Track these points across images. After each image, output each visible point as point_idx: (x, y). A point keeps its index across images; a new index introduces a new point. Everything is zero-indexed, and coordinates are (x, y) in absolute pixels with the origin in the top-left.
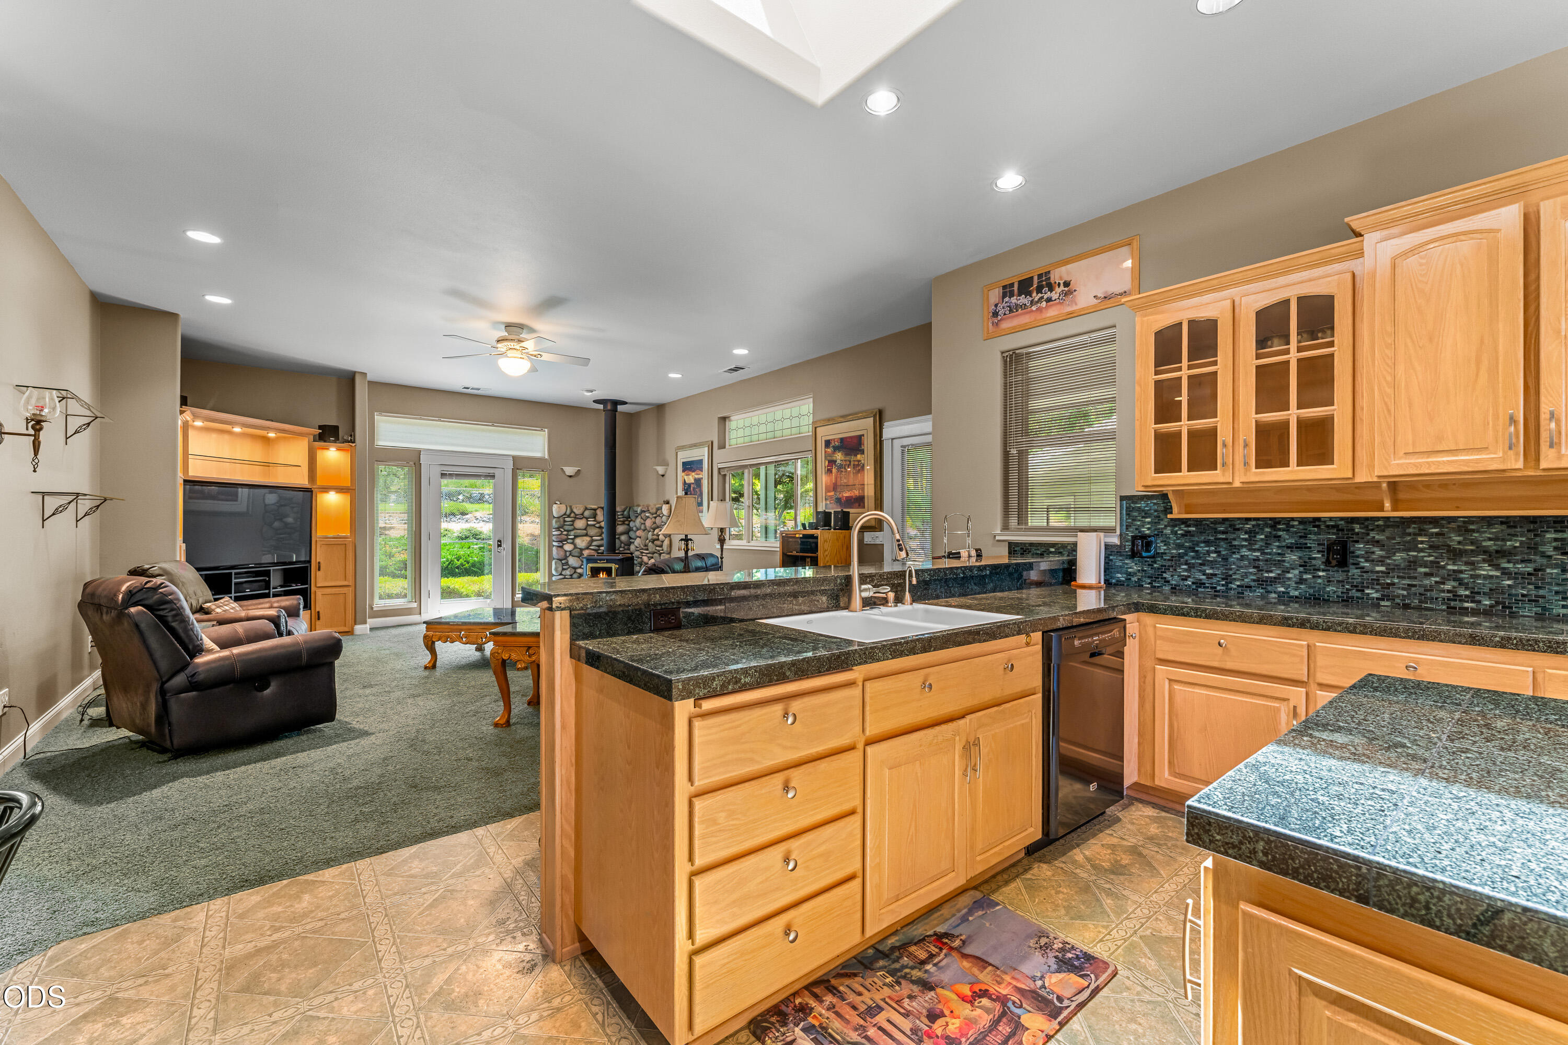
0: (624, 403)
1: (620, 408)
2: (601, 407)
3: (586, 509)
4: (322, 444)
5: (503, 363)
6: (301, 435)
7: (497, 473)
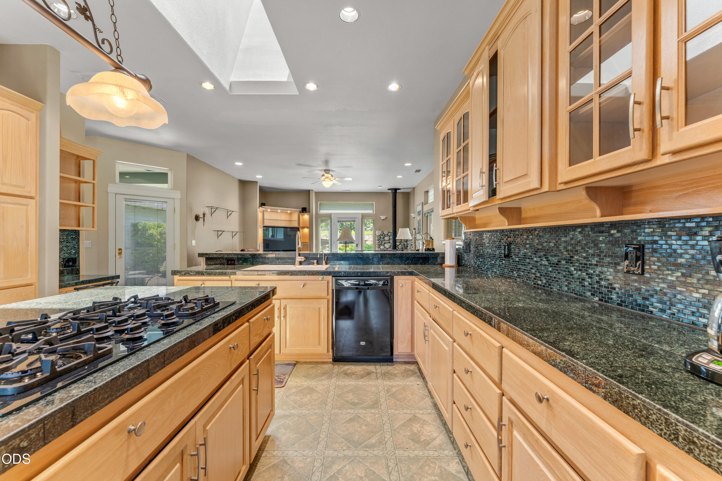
0: (400, 189)
1: (398, 191)
2: (390, 191)
3: (389, 232)
4: (302, 214)
5: (324, 183)
6: (296, 211)
7: (356, 220)
